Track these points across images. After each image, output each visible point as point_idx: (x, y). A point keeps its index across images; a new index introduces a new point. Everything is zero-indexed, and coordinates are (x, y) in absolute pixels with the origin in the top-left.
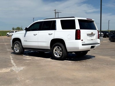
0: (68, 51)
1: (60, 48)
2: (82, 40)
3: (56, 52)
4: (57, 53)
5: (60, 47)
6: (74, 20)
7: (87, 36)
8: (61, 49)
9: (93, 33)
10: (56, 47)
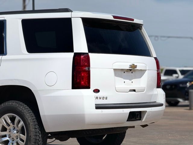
0: (47, 130)
1: (19, 122)
2: (97, 91)
3: (5, 136)
4: (7, 138)
5: (18, 118)
6: (68, 21)
7: (116, 75)
8: (22, 123)
9: (136, 66)
10: (6, 116)
